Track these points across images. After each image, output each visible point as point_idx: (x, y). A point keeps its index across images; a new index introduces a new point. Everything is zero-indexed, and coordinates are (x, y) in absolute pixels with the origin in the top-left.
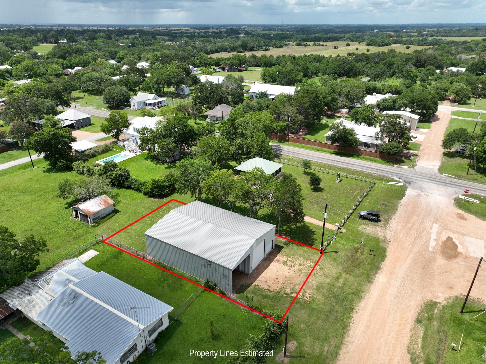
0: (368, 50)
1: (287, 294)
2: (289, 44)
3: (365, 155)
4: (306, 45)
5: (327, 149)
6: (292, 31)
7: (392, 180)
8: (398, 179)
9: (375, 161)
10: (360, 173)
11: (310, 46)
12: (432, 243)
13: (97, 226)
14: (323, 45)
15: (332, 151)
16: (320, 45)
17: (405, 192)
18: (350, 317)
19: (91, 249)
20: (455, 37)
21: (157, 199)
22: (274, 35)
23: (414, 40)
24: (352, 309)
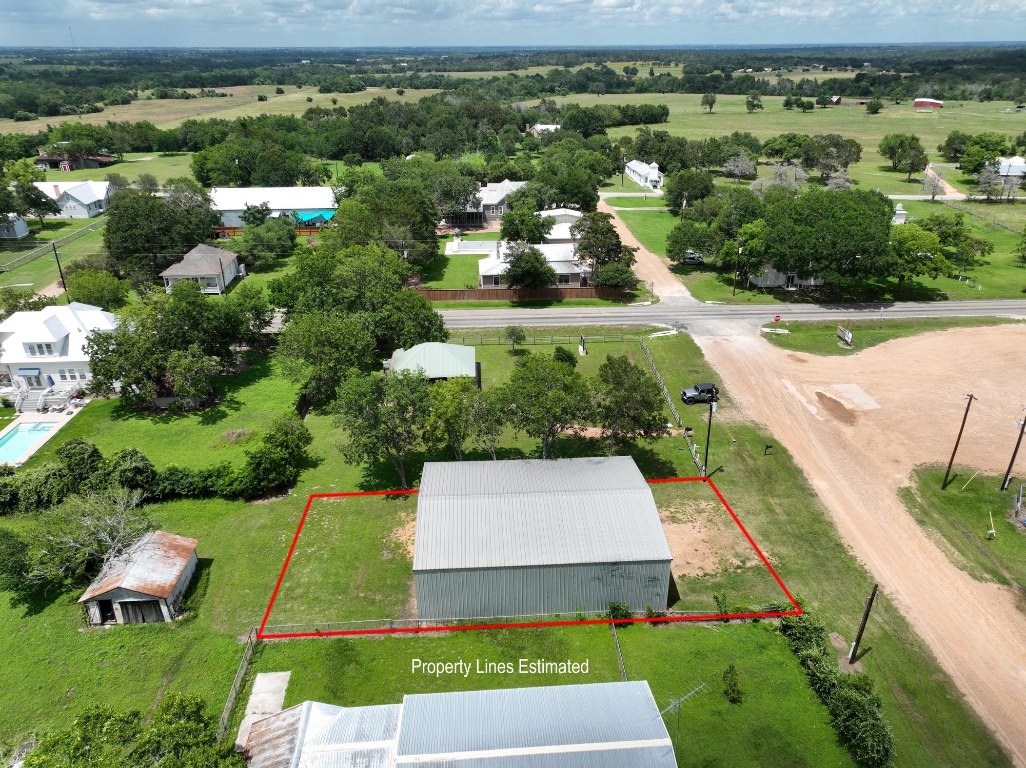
0: (335, 102)
1: (739, 567)
2: (136, 95)
3: (571, 297)
4: (187, 97)
5: (497, 301)
6: (111, 65)
7: (656, 330)
8: (664, 326)
9: (593, 304)
10: (598, 331)
11: (194, 97)
12: (813, 409)
13: (195, 617)
14: (223, 95)
15: (507, 301)
16: (217, 95)
17: (695, 344)
18: (853, 559)
19: (255, 674)
20: (459, 71)
21: (274, 499)
22: (71, 73)
23: (396, 77)
24: (839, 547)
